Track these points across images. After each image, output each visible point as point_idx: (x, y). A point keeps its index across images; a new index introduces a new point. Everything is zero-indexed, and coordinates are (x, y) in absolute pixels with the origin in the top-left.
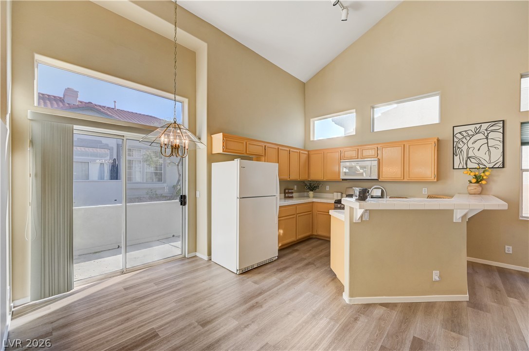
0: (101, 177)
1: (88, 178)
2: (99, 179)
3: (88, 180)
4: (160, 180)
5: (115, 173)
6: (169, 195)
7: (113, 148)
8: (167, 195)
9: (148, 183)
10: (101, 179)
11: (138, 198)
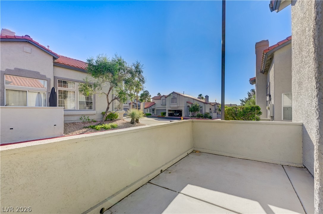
0: (39, 104)
1: (26, 104)
2: (36, 106)
3: (26, 107)
4: (91, 108)
5: (52, 101)
6: (99, 120)
7: (50, 79)
8: (97, 120)
9: (82, 111)
10: (39, 106)
11: (73, 123)
